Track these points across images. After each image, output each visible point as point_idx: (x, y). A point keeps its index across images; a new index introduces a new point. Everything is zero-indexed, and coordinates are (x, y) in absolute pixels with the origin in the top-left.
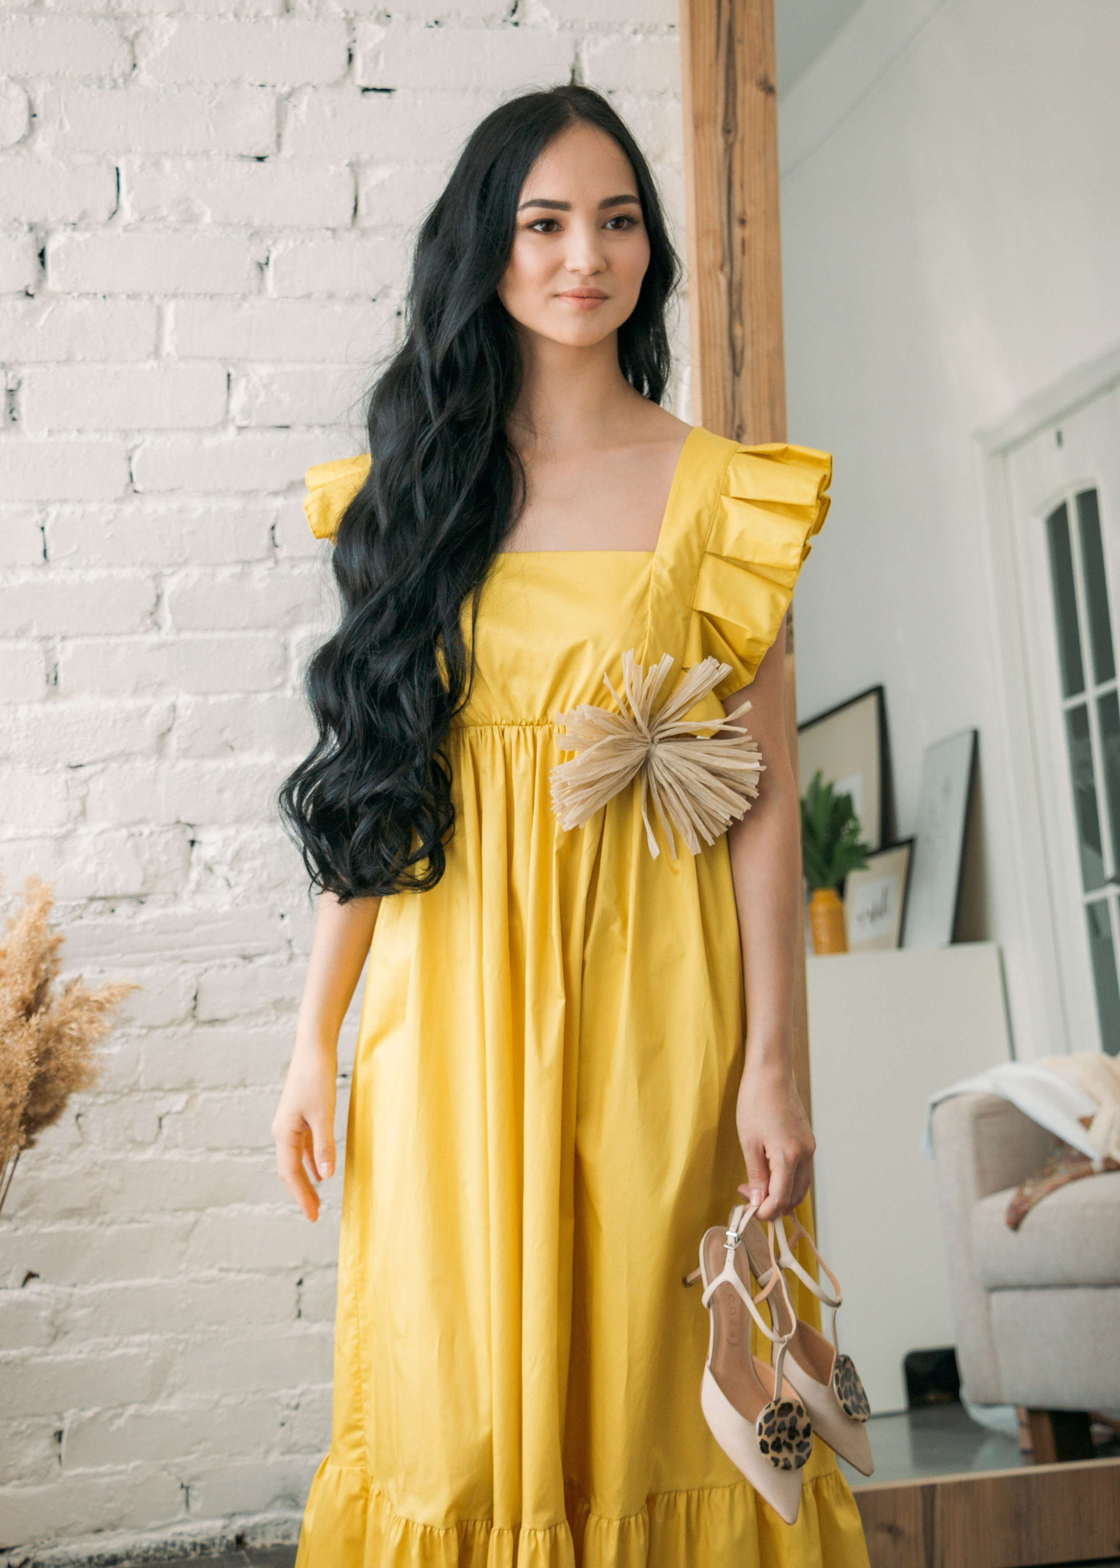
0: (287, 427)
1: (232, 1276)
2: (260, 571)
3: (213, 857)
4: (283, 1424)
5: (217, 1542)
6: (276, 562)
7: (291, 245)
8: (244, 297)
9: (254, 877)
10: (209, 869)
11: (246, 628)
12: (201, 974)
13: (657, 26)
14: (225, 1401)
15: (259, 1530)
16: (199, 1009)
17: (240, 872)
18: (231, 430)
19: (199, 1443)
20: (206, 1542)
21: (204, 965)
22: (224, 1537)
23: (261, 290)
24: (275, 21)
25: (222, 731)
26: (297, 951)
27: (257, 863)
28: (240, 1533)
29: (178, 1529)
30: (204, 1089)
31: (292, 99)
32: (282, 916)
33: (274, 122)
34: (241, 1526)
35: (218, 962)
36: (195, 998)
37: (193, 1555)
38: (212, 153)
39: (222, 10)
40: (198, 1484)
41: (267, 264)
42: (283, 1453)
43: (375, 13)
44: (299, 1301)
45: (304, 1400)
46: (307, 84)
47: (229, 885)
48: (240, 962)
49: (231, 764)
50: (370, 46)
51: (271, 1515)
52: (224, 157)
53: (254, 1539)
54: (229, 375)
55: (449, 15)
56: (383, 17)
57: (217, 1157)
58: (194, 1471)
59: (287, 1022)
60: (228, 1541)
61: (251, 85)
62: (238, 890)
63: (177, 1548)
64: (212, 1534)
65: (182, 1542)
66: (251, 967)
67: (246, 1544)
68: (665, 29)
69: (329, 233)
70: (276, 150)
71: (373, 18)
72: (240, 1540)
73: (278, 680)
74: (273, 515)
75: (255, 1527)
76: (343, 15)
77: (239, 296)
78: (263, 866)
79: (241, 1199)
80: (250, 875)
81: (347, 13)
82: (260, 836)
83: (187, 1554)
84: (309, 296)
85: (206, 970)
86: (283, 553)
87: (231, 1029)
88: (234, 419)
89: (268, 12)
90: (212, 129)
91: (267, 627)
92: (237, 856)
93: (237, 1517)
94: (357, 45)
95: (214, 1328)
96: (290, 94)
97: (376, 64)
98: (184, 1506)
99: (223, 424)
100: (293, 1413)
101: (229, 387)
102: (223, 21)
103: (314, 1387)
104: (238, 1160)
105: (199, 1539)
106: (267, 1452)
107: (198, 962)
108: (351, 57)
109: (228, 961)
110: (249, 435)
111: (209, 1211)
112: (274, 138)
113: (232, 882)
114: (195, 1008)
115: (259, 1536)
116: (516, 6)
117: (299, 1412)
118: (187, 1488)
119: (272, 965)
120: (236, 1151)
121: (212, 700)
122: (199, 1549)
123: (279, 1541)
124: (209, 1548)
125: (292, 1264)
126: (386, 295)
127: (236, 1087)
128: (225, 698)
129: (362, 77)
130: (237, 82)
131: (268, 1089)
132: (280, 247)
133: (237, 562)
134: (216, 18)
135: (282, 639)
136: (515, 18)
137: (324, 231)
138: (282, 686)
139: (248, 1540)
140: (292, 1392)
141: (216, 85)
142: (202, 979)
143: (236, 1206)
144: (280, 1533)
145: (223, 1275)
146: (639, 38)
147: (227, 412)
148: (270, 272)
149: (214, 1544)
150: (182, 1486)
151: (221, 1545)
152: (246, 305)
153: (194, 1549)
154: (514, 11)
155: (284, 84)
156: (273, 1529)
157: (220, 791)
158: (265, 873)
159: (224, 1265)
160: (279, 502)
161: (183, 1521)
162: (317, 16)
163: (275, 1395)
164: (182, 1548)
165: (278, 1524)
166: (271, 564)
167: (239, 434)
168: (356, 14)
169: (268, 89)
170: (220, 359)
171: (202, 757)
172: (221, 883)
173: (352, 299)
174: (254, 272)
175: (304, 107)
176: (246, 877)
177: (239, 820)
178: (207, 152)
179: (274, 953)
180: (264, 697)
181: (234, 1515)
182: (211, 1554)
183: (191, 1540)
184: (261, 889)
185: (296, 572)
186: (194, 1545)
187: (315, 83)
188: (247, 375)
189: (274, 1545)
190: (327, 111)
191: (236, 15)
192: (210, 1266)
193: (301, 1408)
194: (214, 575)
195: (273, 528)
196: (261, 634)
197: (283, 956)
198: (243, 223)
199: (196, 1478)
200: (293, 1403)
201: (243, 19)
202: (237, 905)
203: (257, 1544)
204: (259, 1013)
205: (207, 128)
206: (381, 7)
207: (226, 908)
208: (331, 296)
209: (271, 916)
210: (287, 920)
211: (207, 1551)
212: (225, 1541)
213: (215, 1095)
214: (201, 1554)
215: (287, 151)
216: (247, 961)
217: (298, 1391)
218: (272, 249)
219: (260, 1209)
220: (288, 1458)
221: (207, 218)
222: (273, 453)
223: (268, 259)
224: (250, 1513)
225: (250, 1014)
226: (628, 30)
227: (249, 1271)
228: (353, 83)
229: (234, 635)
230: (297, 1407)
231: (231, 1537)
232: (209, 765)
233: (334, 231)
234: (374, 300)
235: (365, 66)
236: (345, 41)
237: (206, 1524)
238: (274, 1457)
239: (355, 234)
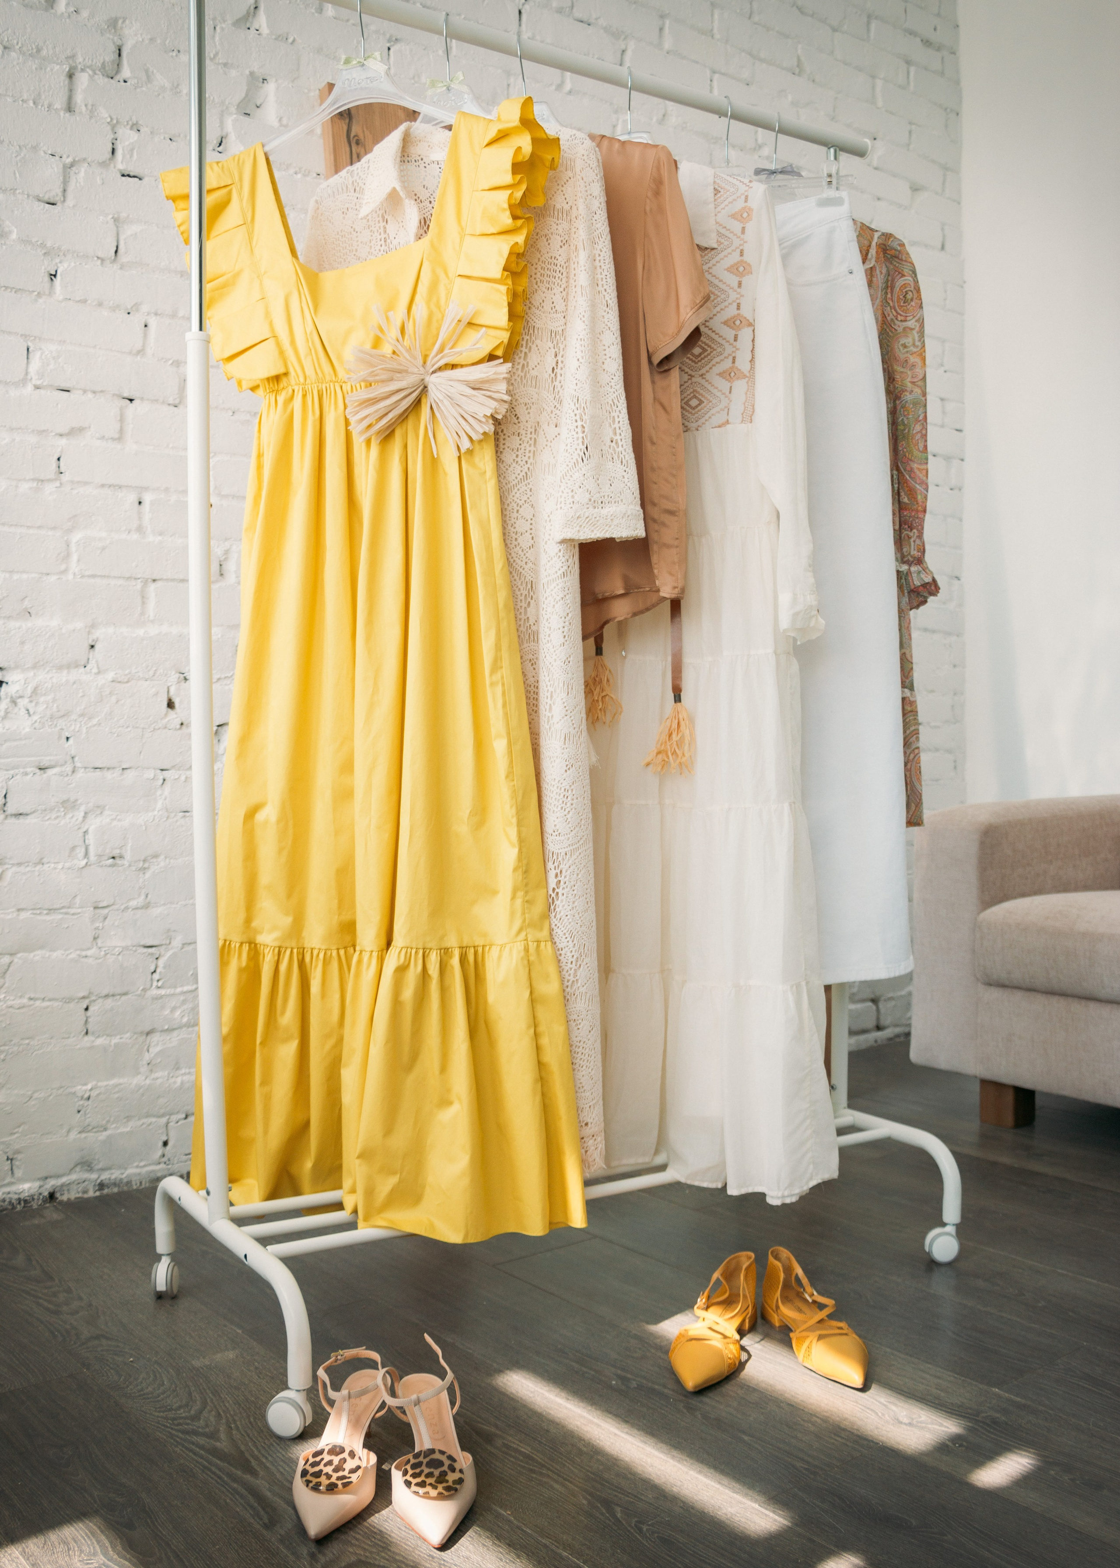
0: (68, 391)
1: (38, 1003)
2: (49, 488)
3: (17, 691)
4: (79, 1112)
5: (36, 1197)
6: (61, 484)
7: (73, 264)
8: (39, 295)
9: (47, 707)
10: (14, 702)
11: (39, 527)
12: (9, 779)
13: (309, 172)
14: (36, 1095)
15: (65, 1188)
16: (7, 805)
17: (37, 703)
18: (30, 388)
19: (19, 1127)
20: (28, 1198)
21: (12, 772)
22: (40, 1194)
23: (51, 293)
24: (62, 113)
25: (23, 599)
26: (78, 765)
27: (50, 698)
28: (52, 1191)
29: (7, 1189)
30: (13, 865)
31: (74, 169)
32: (68, 738)
33: (61, 178)
34: (53, 1186)
35: (22, 770)
36: (5, 796)
37: (19, 1208)
38: (18, 192)
39: (25, 97)
40: (19, 1156)
41: (55, 276)
42: (80, 1132)
43: (130, 123)
44: (86, 1022)
45: (94, 1094)
46: (85, 159)
47: (29, 713)
48: (38, 771)
49: (30, 625)
50: (127, 143)
51: (74, 1177)
52: (26, 196)
53: (62, 1195)
54: (28, 349)
55: (179, 136)
56: (135, 128)
57: (24, 915)
58: (17, 1147)
59: (72, 817)
60: (44, 1197)
61: (45, 153)
62: (35, 718)
63: (6, 1203)
64: (32, 1191)
65: (11, 1199)
66: (45, 775)
67: (57, 1198)
68: (315, 175)
69: (99, 262)
70: (62, 199)
71: (129, 127)
72: (52, 1196)
73: (63, 567)
74: (59, 450)
75: (62, 1185)
76: (109, 120)
77: (36, 293)
78: (54, 700)
79: (42, 947)
80: (45, 706)
81: (112, 119)
82: (51, 678)
83: (14, 1207)
84: (84, 301)
85: (13, 777)
86: (65, 478)
87: (31, 820)
88: (31, 379)
89: (57, 106)
90: (17, 175)
91: (54, 528)
92: (35, 691)
93: (49, 1180)
94: (118, 142)
95: (27, 1041)
96: (72, 165)
97: (131, 156)
98: (10, 1172)
99: (25, 381)
100: (86, 1103)
101: (28, 358)
102: (25, 105)
103: (100, 1084)
104: (38, 917)
105: (22, 1196)
106: (69, 1131)
107: (7, 770)
108: (113, 151)
109: (29, 770)
110: (42, 391)
111: (19, 955)
112: (61, 189)
113: (31, 712)
114: (5, 804)
115: (66, 1192)
116: (221, 142)
117: (90, 1102)
118: (12, 1160)
119: (61, 774)
120: (38, 912)
121: (16, 577)
122: (22, 1203)
123: (80, 1195)
124: (30, 1202)
125: (81, 995)
126: (137, 310)
127: (36, 864)
128: (25, 576)
129: (122, 162)
130: (35, 148)
131: (60, 866)
132: (66, 265)
133: (33, 480)
134: (21, 102)
135: (66, 538)
136: (220, 149)
137: (96, 259)
138: (65, 571)
139: (58, 1195)
140: (84, 1088)
141: (19, 146)
142: (11, 782)
143: (39, 952)
144: (80, 1190)
145: (32, 1002)
146: (299, 176)
147: (27, 374)
148: (58, 281)
149: (33, 1199)
150: (8, 1159)
151: (38, 1199)
152: (41, 301)
153: (19, 1203)
154: (220, 144)
155: (68, 156)
156: (75, 1187)
157: (23, 643)
158: (55, 705)
159: (32, 996)
160: (63, 441)
161: (10, 1184)
162: (91, 117)
163: (73, 1090)
164: (10, 1202)
165: (79, 1183)
166: (58, 484)
167: (34, 390)
168: (117, 122)
169: (57, 158)
170: (22, 335)
171: (9, 618)
172: (23, 712)
173: (115, 308)
174: (47, 279)
175: (82, 174)
176: (41, 708)
177: (35, 667)
178: (13, 190)
179: (62, 765)
180: (53, 578)
181: (46, 1178)
182: (31, 1206)
183: (16, 1196)
184: (52, 717)
185: (75, 492)
186: (19, 1200)
187: (89, 160)
188: (41, 349)
189: (76, 1198)
190: (99, 182)
191: (34, 103)
192: (21, 997)
193: (91, 1100)
194: (17, 487)
195: (59, 459)
196: (50, 533)
197: (68, 768)
198: (39, 243)
199: (18, 1152)
200: (86, 1096)
201: (40, 107)
202: (35, 729)
203: (65, 1198)
204: (52, 810)
205: (15, 173)
206: (134, 120)
207: (27, 730)
208: (100, 304)
209: (59, 738)
210: (71, 741)
211: (29, 1205)
212: (41, 1197)
213: (22, 869)
214: (24, 1207)
215: (70, 202)
216: (42, 771)
217: (89, 1087)
218: (59, 265)
219: (58, 954)
220: (83, 1135)
221: (14, 236)
222: (59, 406)
223: (56, 271)
224: (59, 1176)
225: (45, 810)
226: (292, 171)
227: (50, 1000)
228: (115, 167)
229: (31, 531)
230: (89, 1098)
231: (46, 1194)
232: (13, 624)
233: (103, 260)
234: (129, 313)
235: (124, 156)
236: (111, 136)
237: (26, 1186)
238: (73, 1135)
239: (116, 267)
